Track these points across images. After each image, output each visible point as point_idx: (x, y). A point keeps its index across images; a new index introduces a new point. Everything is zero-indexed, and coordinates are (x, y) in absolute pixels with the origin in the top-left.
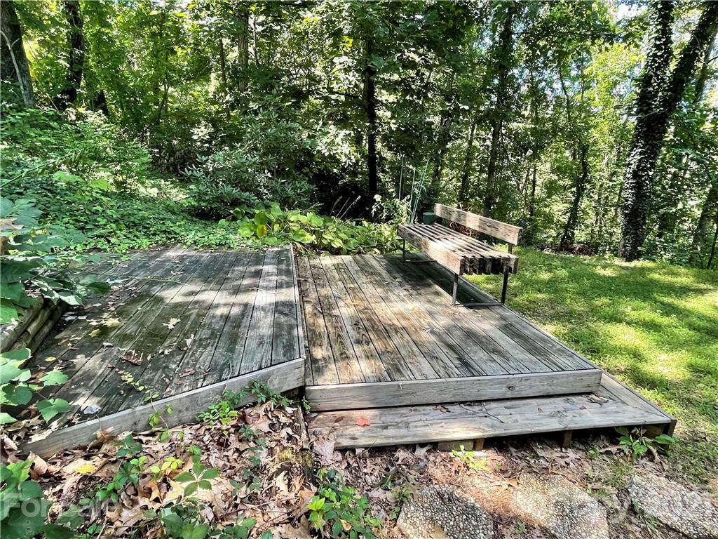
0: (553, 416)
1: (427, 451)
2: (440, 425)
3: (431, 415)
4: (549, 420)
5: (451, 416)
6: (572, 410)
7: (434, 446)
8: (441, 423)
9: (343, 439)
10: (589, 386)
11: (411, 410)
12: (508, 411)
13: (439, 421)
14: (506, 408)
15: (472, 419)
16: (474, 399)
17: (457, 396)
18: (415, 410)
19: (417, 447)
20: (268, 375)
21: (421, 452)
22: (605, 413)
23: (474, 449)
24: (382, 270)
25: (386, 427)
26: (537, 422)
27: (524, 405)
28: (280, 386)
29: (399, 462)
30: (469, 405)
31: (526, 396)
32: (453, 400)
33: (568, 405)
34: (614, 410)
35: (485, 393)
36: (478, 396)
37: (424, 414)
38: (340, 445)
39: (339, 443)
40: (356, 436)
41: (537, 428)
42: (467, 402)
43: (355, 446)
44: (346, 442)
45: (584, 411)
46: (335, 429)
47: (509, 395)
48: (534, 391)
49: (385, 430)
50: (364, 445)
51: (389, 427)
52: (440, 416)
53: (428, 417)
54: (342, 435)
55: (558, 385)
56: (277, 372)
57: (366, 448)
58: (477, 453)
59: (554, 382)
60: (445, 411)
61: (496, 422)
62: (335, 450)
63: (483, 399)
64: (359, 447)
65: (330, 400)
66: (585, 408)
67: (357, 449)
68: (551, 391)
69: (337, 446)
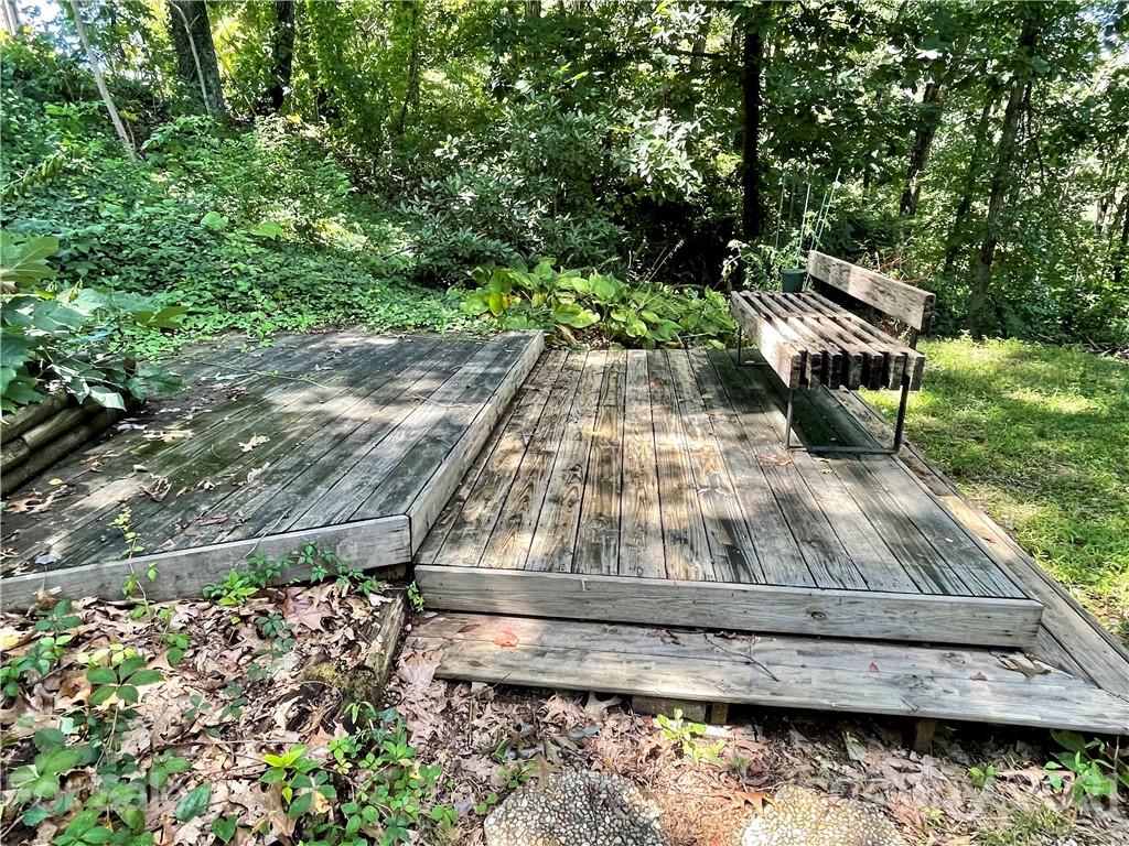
0: (897, 684)
1: (608, 708)
2: (647, 665)
3: (639, 643)
4: (884, 691)
5: (678, 651)
6: (949, 677)
7: (624, 702)
8: (649, 661)
9: (455, 663)
10: (1007, 634)
11: (605, 631)
12: (801, 660)
13: (648, 657)
14: (800, 652)
15: (716, 663)
16: (736, 627)
17: (700, 618)
18: (614, 631)
19: (591, 697)
20: (338, 537)
21: (595, 708)
22: (1028, 696)
23: (708, 720)
24: (688, 378)
25: (542, 654)
26: (853, 690)
27: (844, 652)
28: (361, 557)
29: (547, 719)
30: (722, 636)
31: (852, 635)
32: (691, 622)
33: (946, 668)
34: (1056, 694)
35: (758, 618)
36: (745, 622)
37: (626, 641)
38: (446, 672)
39: (446, 668)
40: (480, 662)
41: (846, 702)
42: (721, 630)
43: (471, 677)
44: (457, 668)
45: (979, 684)
46: (452, 644)
47: (814, 627)
48: (871, 628)
49: (538, 659)
50: (487, 678)
51: (548, 654)
52: (655, 649)
53: (630, 648)
54: (458, 655)
55: (928, 623)
56: (354, 534)
57: (490, 684)
58: (711, 730)
59: (918, 615)
60: (669, 640)
61: (762, 675)
62: (436, 678)
63: (753, 628)
64: (479, 680)
65: (458, 592)
66: (984, 679)
67: (474, 683)
68: (912, 632)
69: (440, 671)
